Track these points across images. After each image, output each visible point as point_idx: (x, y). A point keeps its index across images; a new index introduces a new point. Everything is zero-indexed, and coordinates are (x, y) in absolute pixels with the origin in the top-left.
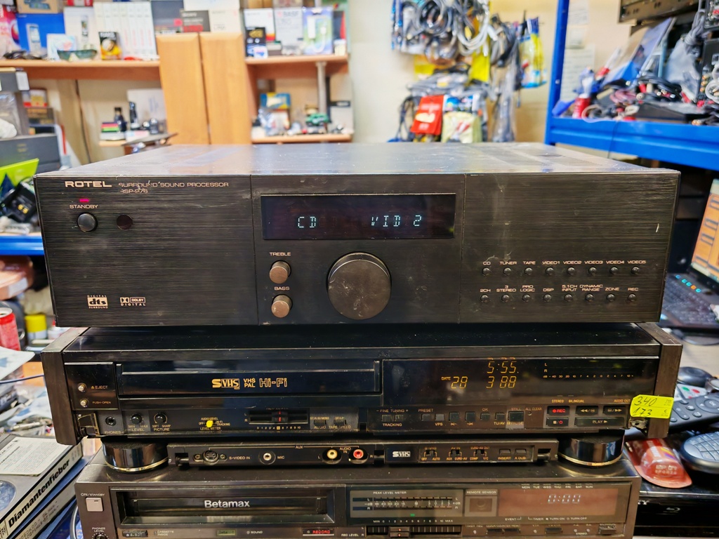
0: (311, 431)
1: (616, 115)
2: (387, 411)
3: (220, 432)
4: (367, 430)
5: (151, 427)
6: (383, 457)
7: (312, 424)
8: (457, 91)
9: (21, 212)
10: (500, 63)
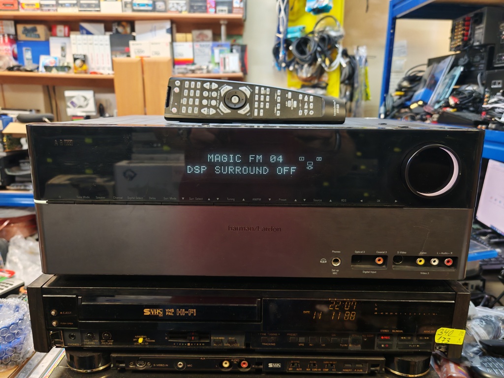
0: (211, 347)
1: (426, 120)
2: (265, 334)
3: (148, 346)
4: (251, 347)
5: (100, 342)
6: (262, 367)
7: (212, 341)
10: (347, 82)
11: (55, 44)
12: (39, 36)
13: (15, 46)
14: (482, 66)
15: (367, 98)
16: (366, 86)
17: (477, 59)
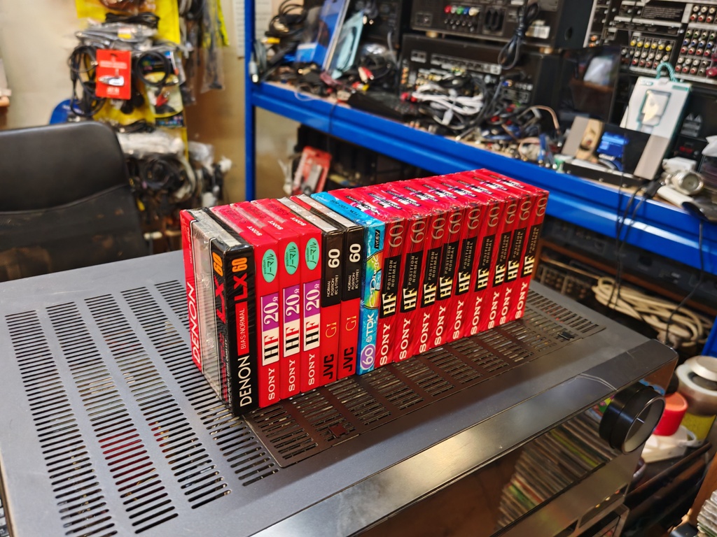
1: (328, 95)
8: (145, 45)
10: (190, 16)
14: (392, 21)
15: (224, 44)
16: (219, 22)
17: (385, 8)
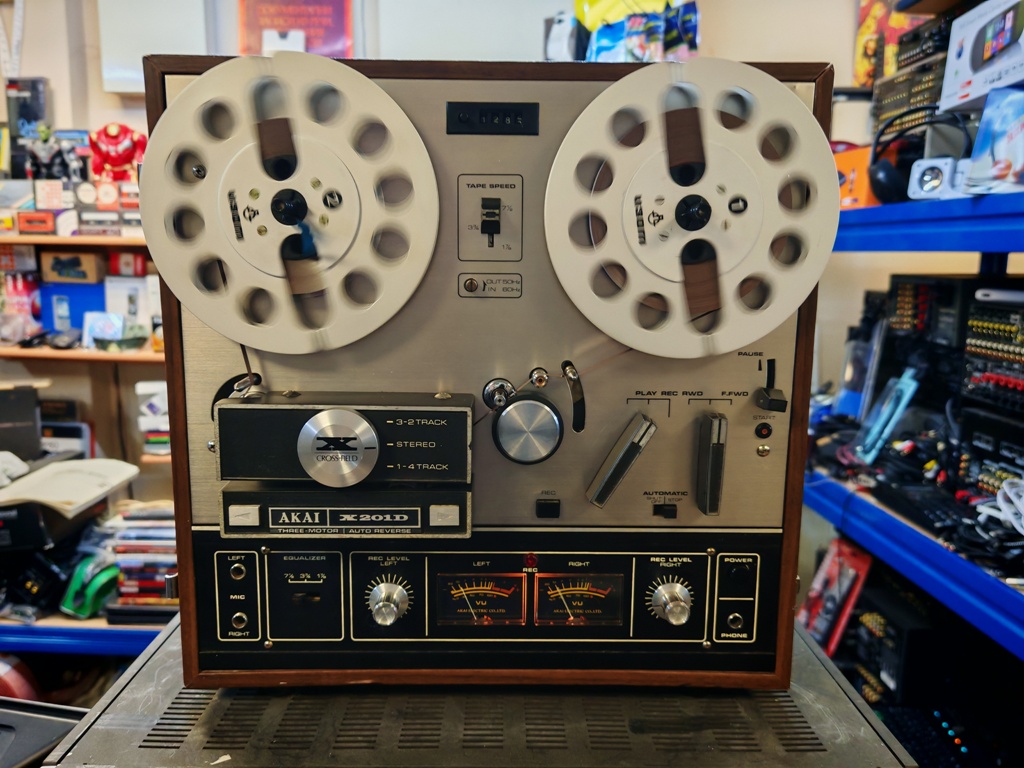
1: (846, 479)
9: (29, 590)
11: (116, 291)
12: (84, 275)
13: (37, 296)
